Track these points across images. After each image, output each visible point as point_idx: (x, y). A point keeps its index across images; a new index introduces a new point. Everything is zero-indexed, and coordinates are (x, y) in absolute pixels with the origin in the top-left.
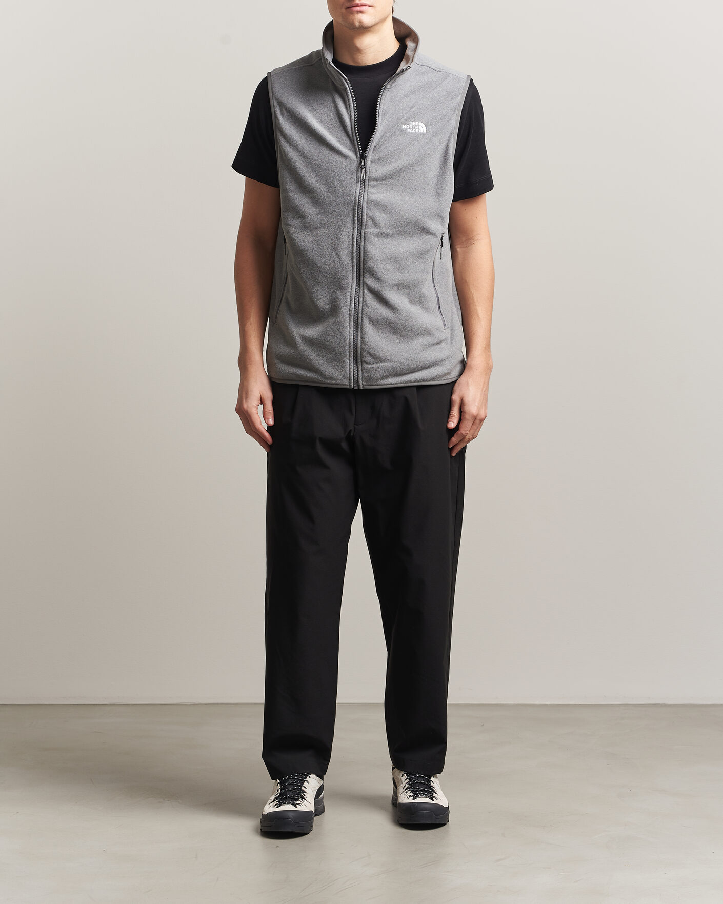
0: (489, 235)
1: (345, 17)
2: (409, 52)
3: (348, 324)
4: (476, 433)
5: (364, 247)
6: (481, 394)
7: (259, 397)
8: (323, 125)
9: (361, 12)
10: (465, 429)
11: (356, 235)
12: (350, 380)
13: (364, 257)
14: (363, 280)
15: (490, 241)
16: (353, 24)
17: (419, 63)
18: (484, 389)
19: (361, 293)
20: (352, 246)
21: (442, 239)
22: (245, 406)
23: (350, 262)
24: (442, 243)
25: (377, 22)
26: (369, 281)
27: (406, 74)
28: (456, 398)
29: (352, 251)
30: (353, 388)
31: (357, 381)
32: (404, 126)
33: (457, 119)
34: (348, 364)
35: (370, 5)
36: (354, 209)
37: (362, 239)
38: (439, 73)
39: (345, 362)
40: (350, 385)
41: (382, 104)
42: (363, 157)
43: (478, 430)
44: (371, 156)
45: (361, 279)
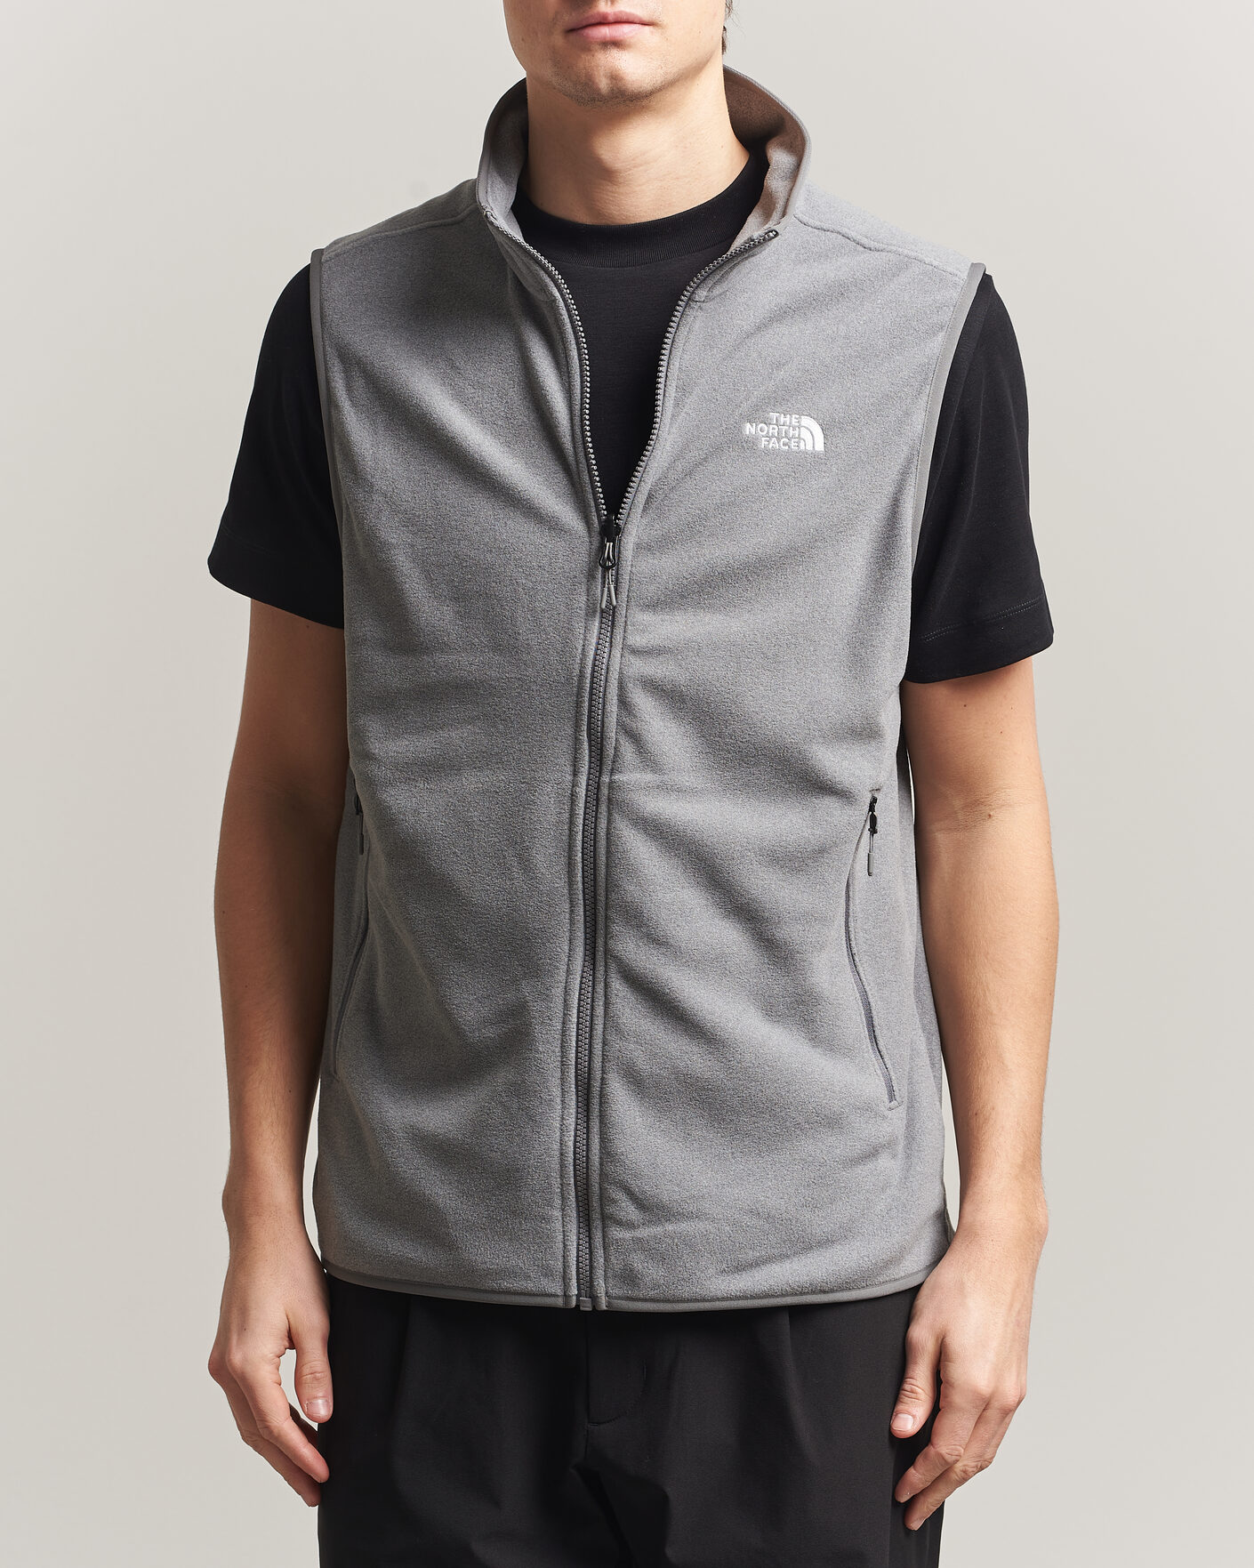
0: (1044, 789)
1: (562, 63)
2: (775, 182)
3: (556, 1092)
4: (989, 1451)
5: (608, 833)
6: (1006, 1325)
7: (283, 1326)
8: (483, 422)
9: (616, 44)
10: (951, 1442)
11: (582, 791)
12: (565, 1278)
13: (607, 866)
14: (606, 943)
15: (1046, 808)
16: (588, 83)
17: (811, 222)
18: (1017, 1306)
19: (600, 988)
20: (570, 830)
21: (872, 808)
22: (237, 1358)
23: (561, 884)
24: (873, 820)
25: (670, 77)
26: (630, 947)
27: (765, 256)
28: (922, 1334)
29: (571, 847)
30: (578, 1306)
31: (587, 1285)
32: (749, 429)
33: (929, 412)
34: (558, 1226)
35: (646, 18)
36: (578, 705)
37: (603, 808)
38: (877, 254)
39: (546, 1219)
40: (566, 1296)
41: (677, 353)
42: (610, 531)
43: (994, 1442)
44: (635, 529)
45: (600, 942)
